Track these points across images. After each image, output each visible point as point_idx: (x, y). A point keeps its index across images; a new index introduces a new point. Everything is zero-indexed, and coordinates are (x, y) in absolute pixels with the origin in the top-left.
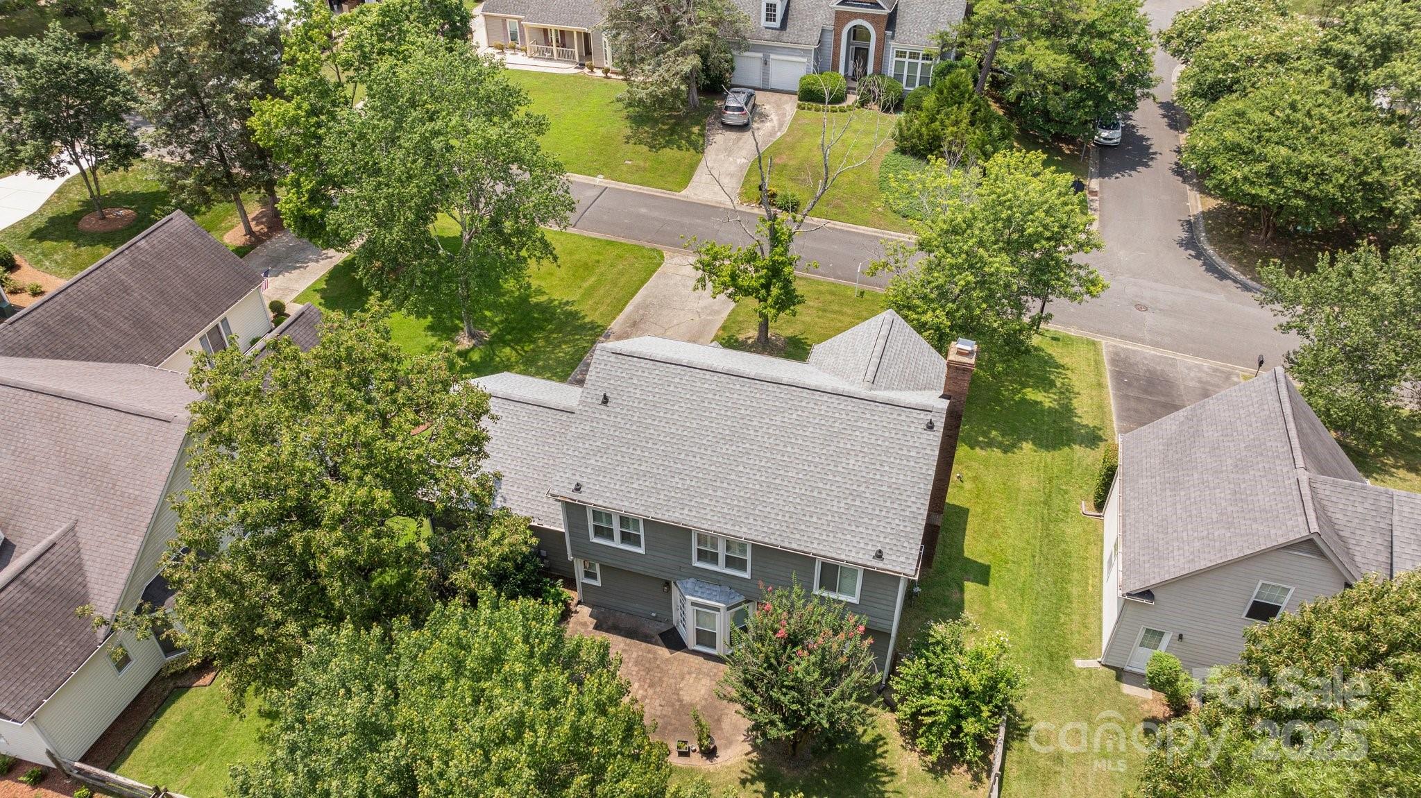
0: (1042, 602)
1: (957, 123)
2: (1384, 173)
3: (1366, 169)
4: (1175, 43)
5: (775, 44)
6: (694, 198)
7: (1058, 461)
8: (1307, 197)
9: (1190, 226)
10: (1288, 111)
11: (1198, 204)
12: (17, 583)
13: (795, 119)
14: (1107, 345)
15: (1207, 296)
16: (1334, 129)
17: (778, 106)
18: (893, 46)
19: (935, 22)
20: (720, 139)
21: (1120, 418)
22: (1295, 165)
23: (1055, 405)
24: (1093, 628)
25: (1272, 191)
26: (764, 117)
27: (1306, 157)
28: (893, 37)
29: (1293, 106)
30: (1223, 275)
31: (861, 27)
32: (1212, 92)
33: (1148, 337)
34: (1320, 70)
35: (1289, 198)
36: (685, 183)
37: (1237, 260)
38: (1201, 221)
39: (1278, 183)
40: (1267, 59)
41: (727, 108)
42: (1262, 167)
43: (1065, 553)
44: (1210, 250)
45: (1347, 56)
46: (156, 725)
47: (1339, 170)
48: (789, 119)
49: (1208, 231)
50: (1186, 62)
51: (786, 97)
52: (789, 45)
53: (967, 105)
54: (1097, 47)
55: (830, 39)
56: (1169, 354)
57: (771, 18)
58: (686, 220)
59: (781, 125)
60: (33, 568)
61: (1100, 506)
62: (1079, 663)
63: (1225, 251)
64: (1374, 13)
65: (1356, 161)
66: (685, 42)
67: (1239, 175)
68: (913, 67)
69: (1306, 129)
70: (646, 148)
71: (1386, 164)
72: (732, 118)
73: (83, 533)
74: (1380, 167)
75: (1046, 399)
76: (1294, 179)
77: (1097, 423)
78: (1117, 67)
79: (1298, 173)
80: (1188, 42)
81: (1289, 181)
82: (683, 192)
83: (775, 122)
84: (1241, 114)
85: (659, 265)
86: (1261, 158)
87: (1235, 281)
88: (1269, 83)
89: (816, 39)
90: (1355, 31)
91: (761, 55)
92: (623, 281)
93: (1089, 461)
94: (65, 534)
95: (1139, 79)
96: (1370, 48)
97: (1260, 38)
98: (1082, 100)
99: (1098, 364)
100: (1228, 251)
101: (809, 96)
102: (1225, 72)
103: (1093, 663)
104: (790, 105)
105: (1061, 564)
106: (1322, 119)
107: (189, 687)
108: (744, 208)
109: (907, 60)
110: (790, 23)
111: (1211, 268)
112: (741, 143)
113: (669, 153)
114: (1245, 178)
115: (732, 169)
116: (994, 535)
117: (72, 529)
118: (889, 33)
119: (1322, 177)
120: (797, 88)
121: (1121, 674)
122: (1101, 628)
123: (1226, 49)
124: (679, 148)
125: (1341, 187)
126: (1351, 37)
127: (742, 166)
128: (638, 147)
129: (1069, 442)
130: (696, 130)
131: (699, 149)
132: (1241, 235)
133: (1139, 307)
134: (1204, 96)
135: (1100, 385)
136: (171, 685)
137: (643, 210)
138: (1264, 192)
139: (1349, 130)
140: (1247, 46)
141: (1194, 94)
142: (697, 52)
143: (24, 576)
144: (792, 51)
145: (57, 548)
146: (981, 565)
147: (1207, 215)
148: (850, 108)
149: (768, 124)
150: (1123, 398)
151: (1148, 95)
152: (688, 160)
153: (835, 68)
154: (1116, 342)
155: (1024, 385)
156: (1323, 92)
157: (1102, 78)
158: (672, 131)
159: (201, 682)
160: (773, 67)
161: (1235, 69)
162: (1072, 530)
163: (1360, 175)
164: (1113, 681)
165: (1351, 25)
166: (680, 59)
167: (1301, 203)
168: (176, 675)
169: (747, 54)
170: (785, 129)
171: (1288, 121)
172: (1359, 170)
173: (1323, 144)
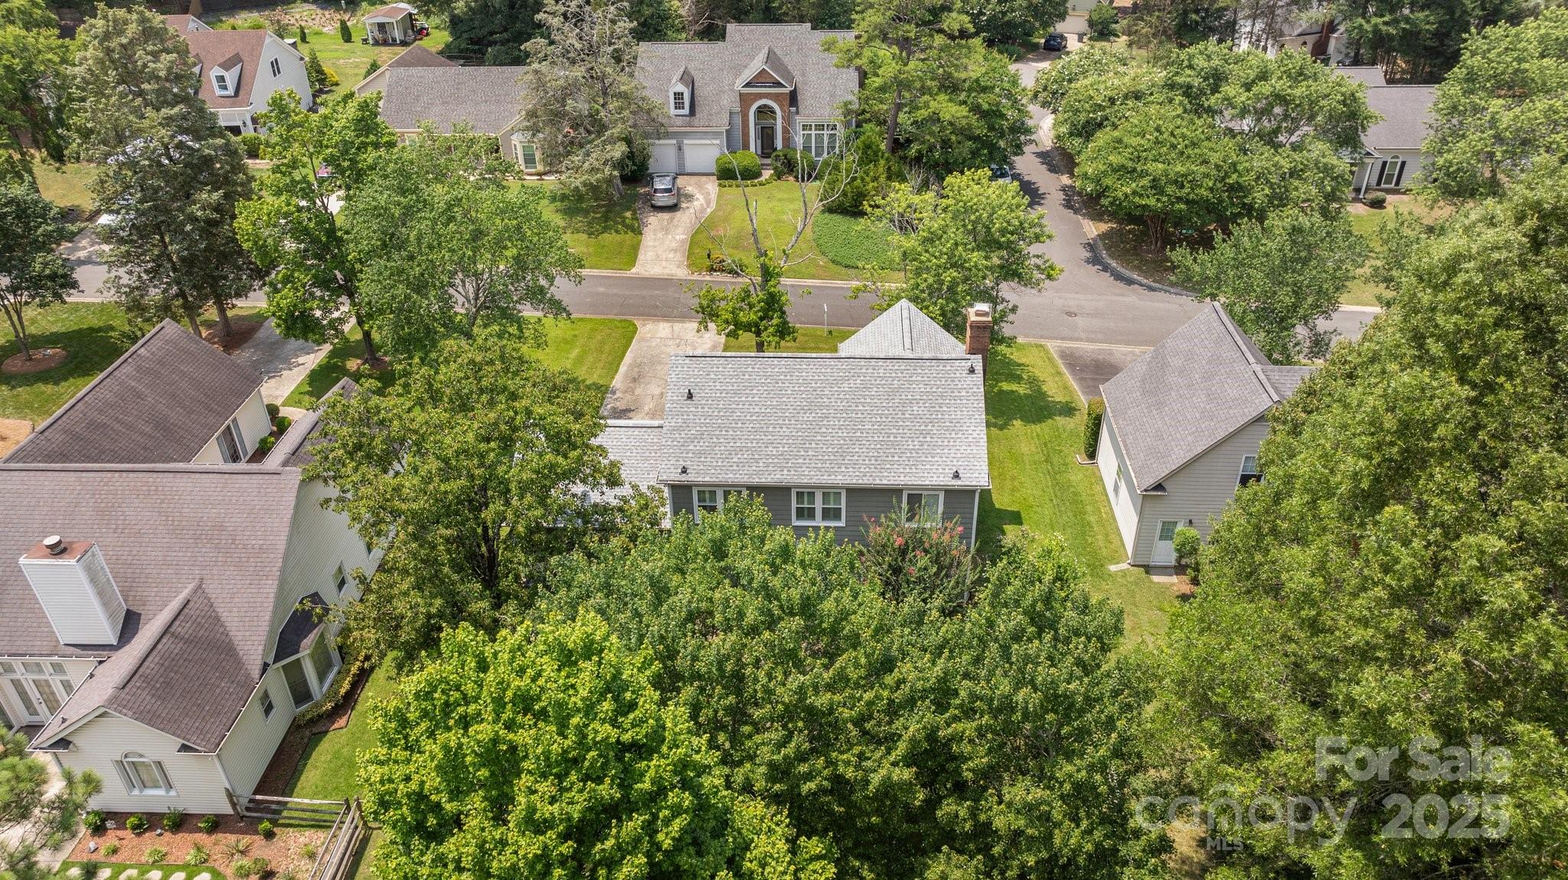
0: (1069, 530)
1: (875, 179)
2: (1240, 175)
3: (1226, 173)
4: (1042, 96)
5: (688, 129)
6: (646, 274)
7: (1047, 430)
8: (1188, 202)
9: (1091, 247)
10: (1156, 134)
11: (1093, 229)
12: (168, 636)
13: (719, 196)
14: (1052, 346)
15: (1121, 299)
16: (1194, 145)
17: (700, 187)
18: (799, 120)
19: (833, 95)
20: (654, 220)
21: (1084, 393)
22: (1172, 175)
23: (1028, 392)
24: (1116, 542)
25: (1158, 200)
26: (689, 197)
27: (1179, 168)
28: (797, 113)
29: (1158, 129)
30: (1130, 282)
31: (765, 106)
32: (1087, 130)
33: (1083, 336)
34: (1171, 101)
35: (1173, 204)
36: (632, 260)
37: (1138, 269)
38: (1100, 243)
39: (1162, 192)
40: (1126, 97)
41: (656, 191)
42: (1145, 182)
43: (1075, 494)
44: (1114, 264)
45: (1189, 87)
46: (308, 766)
47: (1207, 176)
48: (714, 196)
49: (1108, 249)
50: (1054, 112)
51: (704, 178)
52: (701, 129)
53: (882, 162)
54: (984, 101)
55: (738, 120)
56: (1105, 346)
57: (679, 105)
58: (645, 293)
59: (708, 203)
60: (177, 623)
61: (1092, 454)
62: (1113, 568)
63: (1127, 263)
64: (1201, 53)
65: (1218, 167)
66: (609, 132)
67: (1129, 191)
68: (819, 138)
69: (1173, 146)
70: (585, 236)
71: (1240, 168)
72: (661, 199)
73: (212, 589)
74: (1236, 171)
75: (1021, 389)
76: (1174, 187)
77: (1068, 399)
78: (1002, 116)
79: (1176, 182)
80: (1054, 93)
81: (1170, 189)
82: (633, 270)
83: (702, 201)
84: (1120, 141)
85: (635, 332)
86: (1143, 174)
87: (1141, 285)
88: (1133, 115)
89: (726, 121)
90: (1190, 67)
91: (674, 142)
92: (607, 348)
93: (1072, 426)
94: (195, 592)
95: (1020, 129)
96: (1206, 79)
97: (1116, 82)
98: (978, 150)
99: (1051, 360)
100: (1128, 262)
101: (726, 174)
102: (1094, 112)
103: (1124, 566)
104: (712, 186)
105: (1074, 502)
106: (1184, 137)
107: (326, 732)
108: (696, 277)
109: (813, 132)
110: (698, 109)
111: (1119, 277)
112: (675, 222)
113: (609, 238)
114: (1134, 193)
115: (674, 245)
116: (1013, 490)
117: (200, 587)
118: (793, 109)
119: (1195, 184)
120: (714, 170)
121: (1148, 569)
122: (1122, 540)
123: (1091, 92)
124: (617, 232)
125: (1211, 189)
126: (1188, 72)
127: (683, 241)
128: (576, 236)
129: (1050, 416)
130: (628, 214)
131: (638, 232)
132: (1135, 248)
133: (1069, 314)
134: (1080, 135)
135: (1059, 373)
136: (307, 733)
137: (601, 289)
138: (1152, 202)
139: (1206, 143)
140: (1106, 88)
141: (1071, 134)
142: (623, 139)
143: (172, 630)
144: (704, 135)
145: (191, 604)
146: (1013, 512)
147: (1103, 236)
148: (768, 182)
149: (696, 203)
150: (1081, 380)
151: (1031, 141)
152: (628, 242)
153: (746, 147)
154: (1059, 343)
155: (998, 381)
156: (1178, 116)
157: (991, 128)
158: (606, 218)
159: (336, 726)
160: (688, 152)
161: (1101, 107)
162: (1075, 477)
163: (1223, 179)
164: (1144, 575)
165: (1186, 63)
166: (608, 147)
167: (1183, 206)
168: (312, 722)
169: (662, 142)
170: (713, 205)
171: (1157, 142)
172: (1222, 174)
173: (1189, 157)
